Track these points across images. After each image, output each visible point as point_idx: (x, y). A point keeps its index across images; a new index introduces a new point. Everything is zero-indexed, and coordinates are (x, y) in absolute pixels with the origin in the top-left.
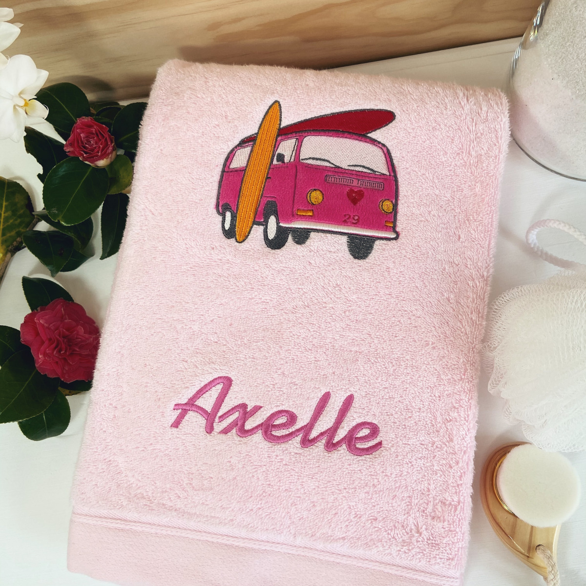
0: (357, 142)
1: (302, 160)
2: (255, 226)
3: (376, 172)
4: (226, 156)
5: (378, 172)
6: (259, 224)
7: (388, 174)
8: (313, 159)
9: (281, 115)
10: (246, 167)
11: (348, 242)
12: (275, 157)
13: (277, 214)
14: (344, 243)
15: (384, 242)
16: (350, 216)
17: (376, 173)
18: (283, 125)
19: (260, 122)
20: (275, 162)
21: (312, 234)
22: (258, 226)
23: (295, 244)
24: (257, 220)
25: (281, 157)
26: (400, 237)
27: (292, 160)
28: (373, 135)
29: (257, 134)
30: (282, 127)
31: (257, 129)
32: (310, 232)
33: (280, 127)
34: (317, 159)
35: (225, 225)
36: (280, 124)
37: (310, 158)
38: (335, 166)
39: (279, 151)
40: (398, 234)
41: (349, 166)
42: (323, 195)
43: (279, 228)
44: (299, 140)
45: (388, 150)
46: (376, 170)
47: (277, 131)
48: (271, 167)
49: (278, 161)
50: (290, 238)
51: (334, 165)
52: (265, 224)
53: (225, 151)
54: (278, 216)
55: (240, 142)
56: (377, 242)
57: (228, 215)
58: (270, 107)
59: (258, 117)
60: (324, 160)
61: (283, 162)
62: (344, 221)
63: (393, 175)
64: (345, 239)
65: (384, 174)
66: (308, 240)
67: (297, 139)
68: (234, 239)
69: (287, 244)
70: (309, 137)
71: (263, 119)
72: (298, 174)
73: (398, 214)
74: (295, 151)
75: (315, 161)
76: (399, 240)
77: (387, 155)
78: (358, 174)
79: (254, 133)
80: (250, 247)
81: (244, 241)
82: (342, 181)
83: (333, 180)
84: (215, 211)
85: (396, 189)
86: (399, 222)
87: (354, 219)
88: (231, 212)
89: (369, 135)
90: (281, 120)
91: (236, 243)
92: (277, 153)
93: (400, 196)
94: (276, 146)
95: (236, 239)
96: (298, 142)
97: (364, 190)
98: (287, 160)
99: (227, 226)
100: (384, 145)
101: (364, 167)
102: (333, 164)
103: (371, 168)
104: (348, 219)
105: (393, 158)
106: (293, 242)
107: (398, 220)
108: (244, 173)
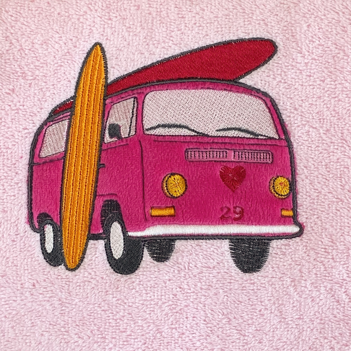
0: (224, 93)
1: (147, 130)
2: (91, 242)
3: (258, 135)
4: (32, 139)
5: (261, 135)
6: (96, 237)
7: (277, 137)
8: (164, 126)
9: (106, 63)
10: (66, 151)
11: (231, 249)
12: (107, 132)
13: (122, 220)
14: (226, 252)
15: (284, 241)
16: (229, 209)
17: (260, 137)
18: (112, 78)
19: (76, 80)
20: (107, 139)
21: (178, 244)
22: (96, 242)
23: (155, 262)
24: (93, 232)
25: (115, 130)
26: (305, 232)
27: (133, 133)
28: (248, 80)
29: (74, 97)
30: (109, 81)
31: (73, 91)
32: (174, 240)
33: (106, 82)
34: (170, 126)
35: (46, 245)
36: (106, 78)
37: (159, 126)
38: (198, 133)
39: (111, 120)
40: (302, 227)
41: (217, 131)
42: (185, 180)
43: (128, 240)
44: (139, 101)
45: (272, 101)
46: (258, 132)
47: (103, 88)
48: (103, 148)
49: (111, 136)
50: (146, 254)
51: (196, 132)
52: (106, 236)
53: (30, 131)
54: (123, 223)
55: (50, 114)
56: (274, 244)
57: (49, 230)
58: (89, 54)
59: (72, 72)
60: (180, 126)
61: (120, 137)
62: (221, 218)
63: (283, 137)
64: (226, 245)
65: (271, 138)
66: (173, 254)
67: (135, 98)
68: (62, 267)
69: (143, 264)
70: (153, 93)
71: (80, 74)
72: (145, 154)
73: (299, 196)
74: (134, 118)
75: (167, 129)
76: (304, 236)
77: (272, 108)
78: (232, 142)
79: (69, 97)
80: (90, 276)
81: (78, 266)
82: (211, 156)
83: (197, 155)
84: (28, 227)
85: (291, 158)
86: (301, 208)
87: (235, 212)
88: (51, 224)
89: (241, 81)
90: (106, 72)
91: (68, 272)
92: (108, 125)
93: (298, 168)
94: (105, 114)
95: (66, 266)
96: (137, 102)
97: (245, 166)
98: (124, 133)
99: (49, 247)
100: (265, 94)
101: (240, 130)
102: (193, 131)
103: (250, 129)
104: (226, 213)
105: (281, 111)
106: (152, 260)
107: (299, 205)
108: (64, 162)
